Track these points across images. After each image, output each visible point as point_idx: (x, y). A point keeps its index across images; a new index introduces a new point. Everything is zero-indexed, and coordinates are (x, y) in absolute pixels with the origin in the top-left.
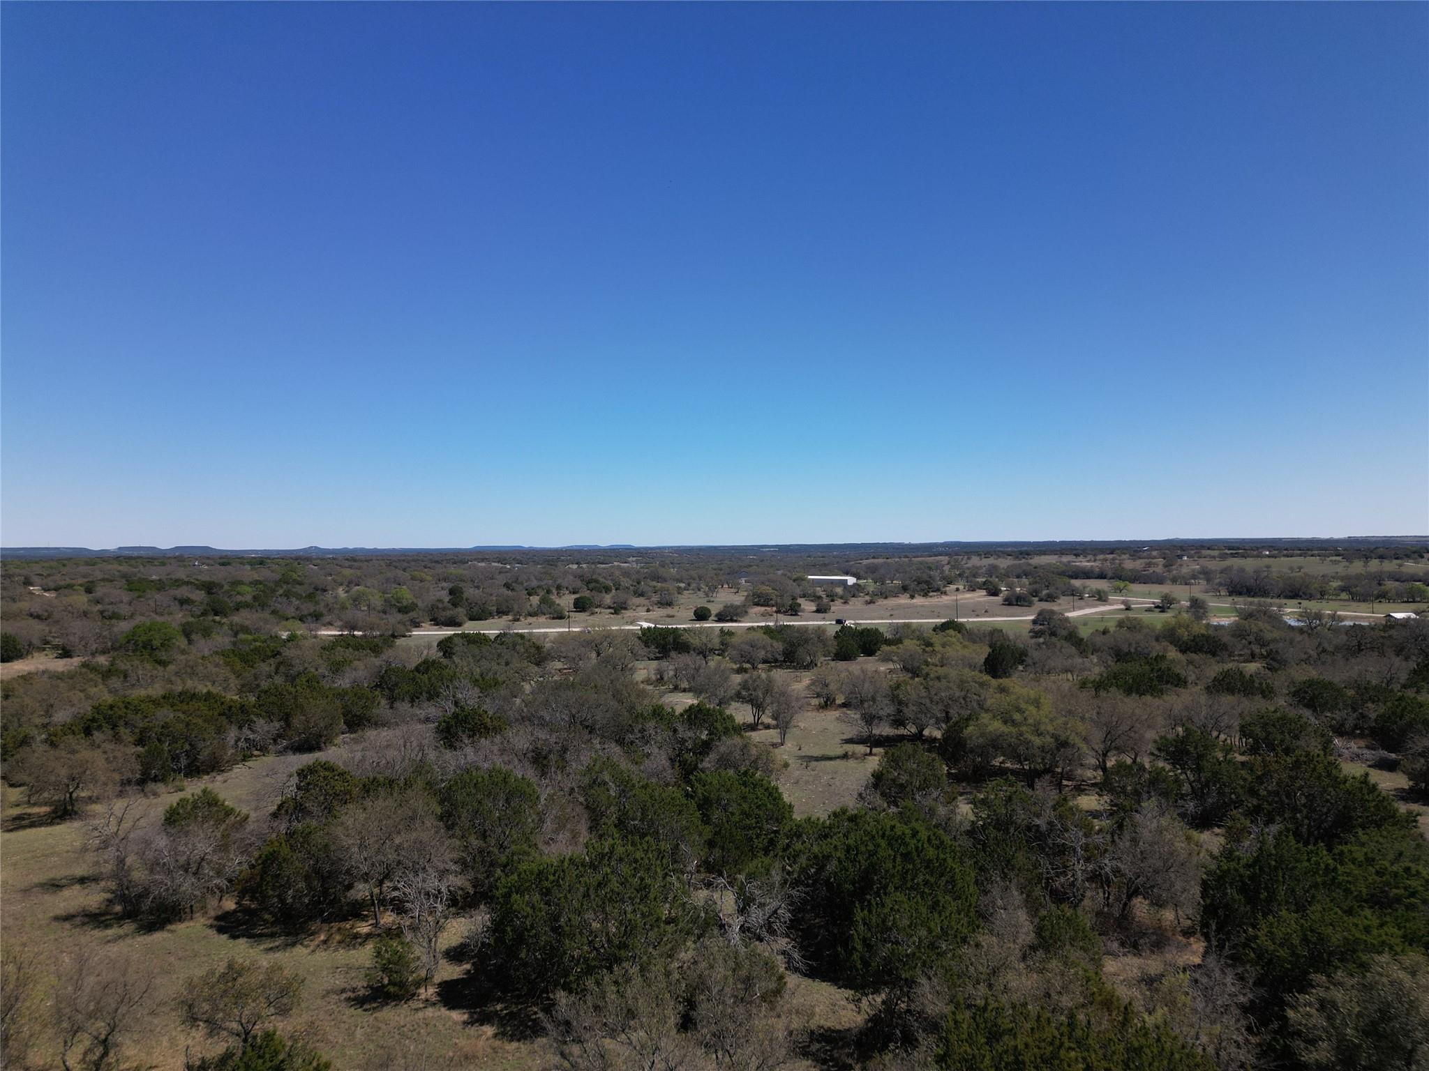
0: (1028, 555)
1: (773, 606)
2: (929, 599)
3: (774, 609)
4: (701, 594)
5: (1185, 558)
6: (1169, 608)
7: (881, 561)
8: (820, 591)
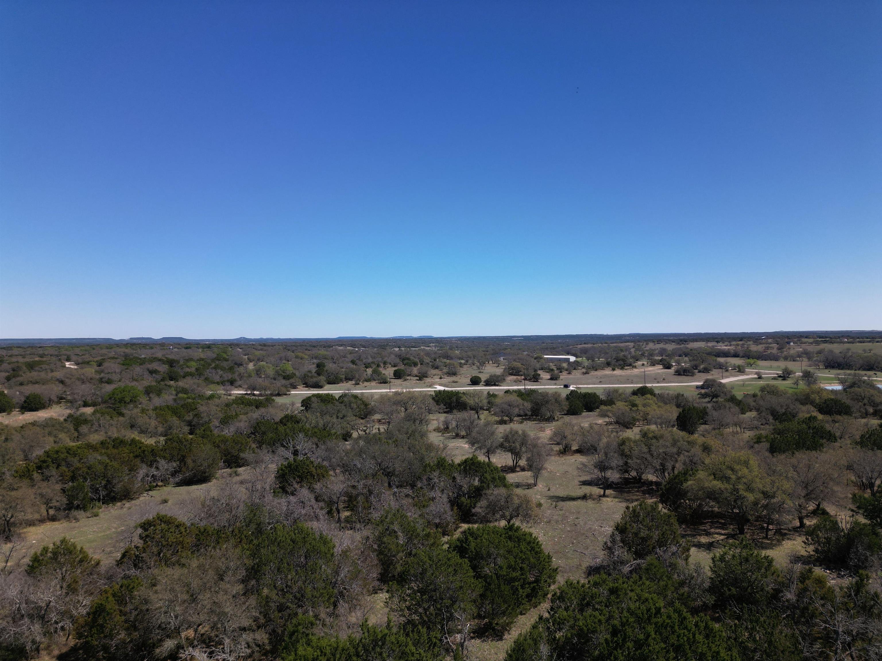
0: (686, 341)
1: (522, 375)
2: (625, 371)
3: (523, 377)
4: (475, 367)
5: (792, 344)
6: (788, 377)
7: (590, 346)
8: (552, 366)
